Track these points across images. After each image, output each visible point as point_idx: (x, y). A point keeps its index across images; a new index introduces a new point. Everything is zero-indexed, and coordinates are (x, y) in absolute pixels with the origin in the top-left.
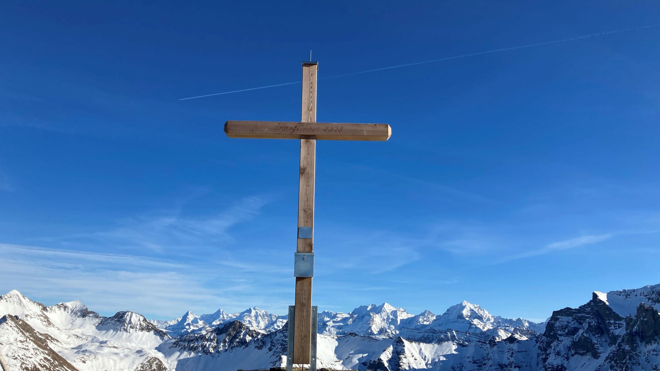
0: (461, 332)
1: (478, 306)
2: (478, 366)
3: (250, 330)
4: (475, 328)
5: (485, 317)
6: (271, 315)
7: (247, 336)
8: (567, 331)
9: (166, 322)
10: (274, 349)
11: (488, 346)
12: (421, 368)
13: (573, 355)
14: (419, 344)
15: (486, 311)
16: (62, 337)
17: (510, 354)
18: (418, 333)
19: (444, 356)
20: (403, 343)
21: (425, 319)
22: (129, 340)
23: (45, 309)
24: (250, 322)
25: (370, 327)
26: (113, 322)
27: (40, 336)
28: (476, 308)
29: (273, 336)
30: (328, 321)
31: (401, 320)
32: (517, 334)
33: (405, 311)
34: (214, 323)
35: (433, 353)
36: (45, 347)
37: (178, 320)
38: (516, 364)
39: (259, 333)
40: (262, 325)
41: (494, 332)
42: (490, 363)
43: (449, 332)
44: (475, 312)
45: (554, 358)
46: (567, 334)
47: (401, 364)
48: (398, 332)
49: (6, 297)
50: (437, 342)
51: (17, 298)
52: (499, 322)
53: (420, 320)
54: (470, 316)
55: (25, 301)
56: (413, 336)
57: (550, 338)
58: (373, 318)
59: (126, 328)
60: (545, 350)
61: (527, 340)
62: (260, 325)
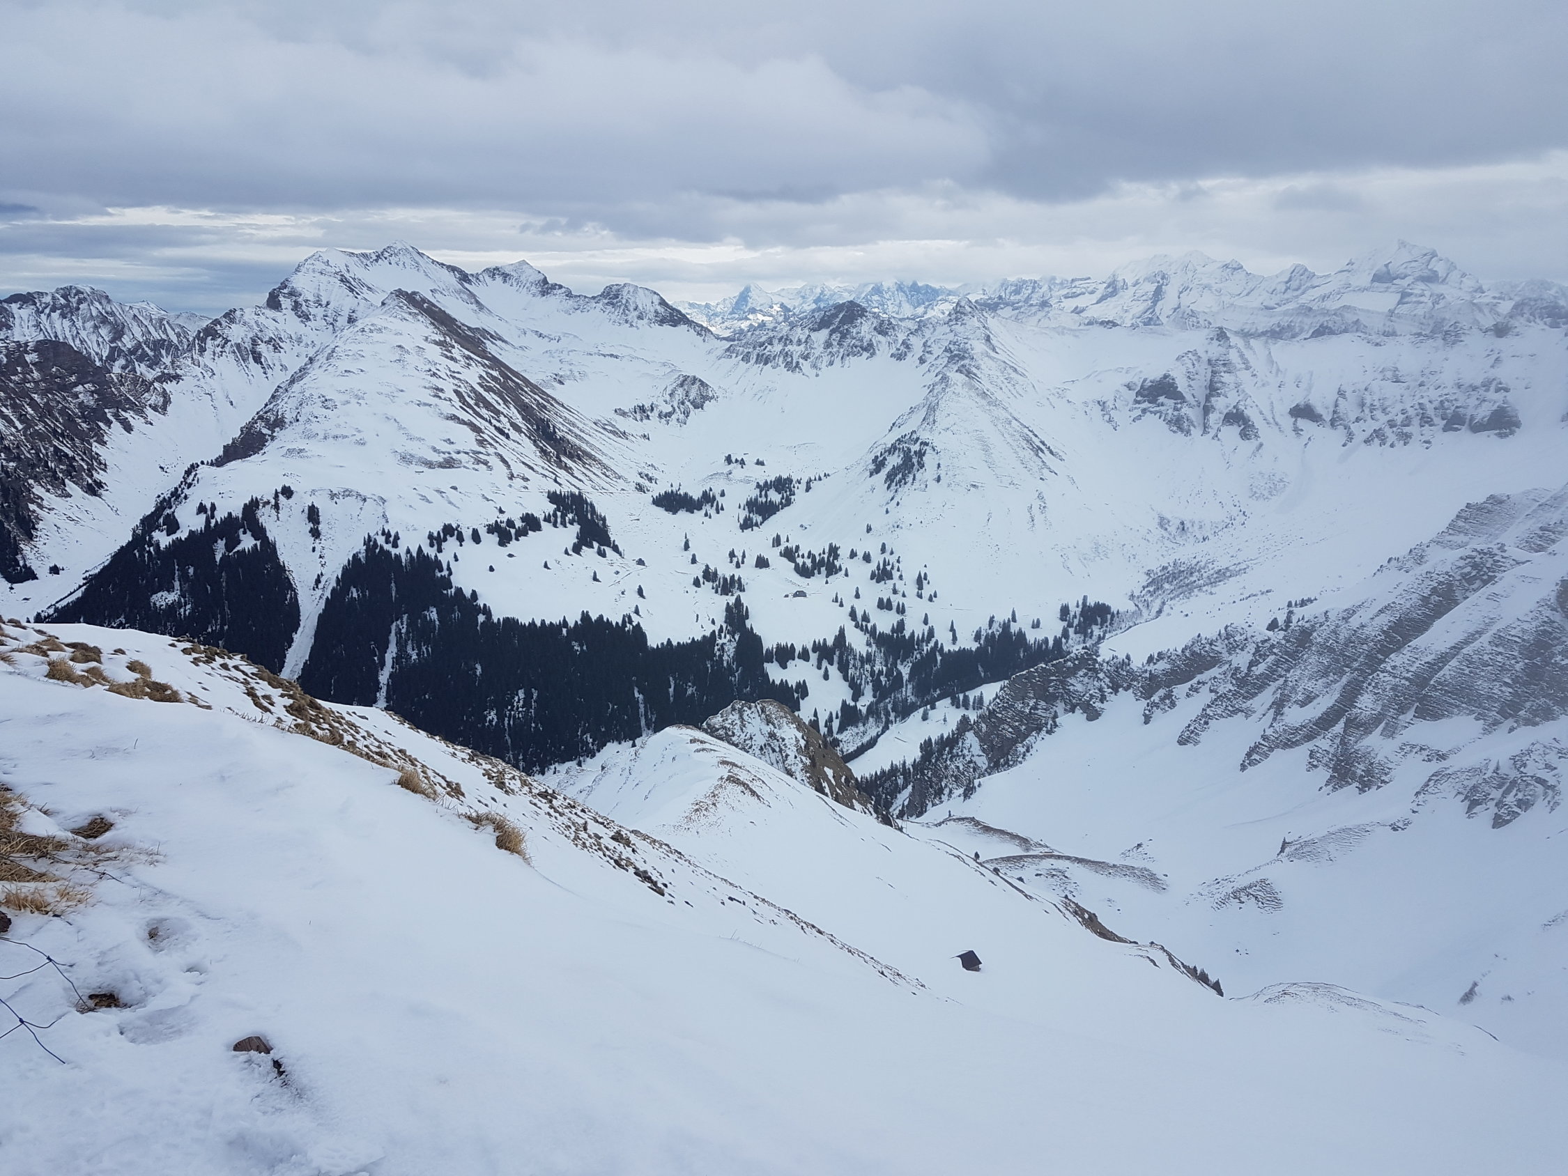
3: (879, 321)
4: (1415, 302)
5: (1444, 275)
7: (874, 333)
16: (511, 333)
18: (1266, 316)
26: (600, 305)
27: (470, 333)
29: (927, 333)
30: (1052, 298)
37: (730, 301)
39: (899, 327)
44: (1421, 264)
50: (1311, 337)
54: (1406, 275)
58: (1161, 287)
59: (628, 318)
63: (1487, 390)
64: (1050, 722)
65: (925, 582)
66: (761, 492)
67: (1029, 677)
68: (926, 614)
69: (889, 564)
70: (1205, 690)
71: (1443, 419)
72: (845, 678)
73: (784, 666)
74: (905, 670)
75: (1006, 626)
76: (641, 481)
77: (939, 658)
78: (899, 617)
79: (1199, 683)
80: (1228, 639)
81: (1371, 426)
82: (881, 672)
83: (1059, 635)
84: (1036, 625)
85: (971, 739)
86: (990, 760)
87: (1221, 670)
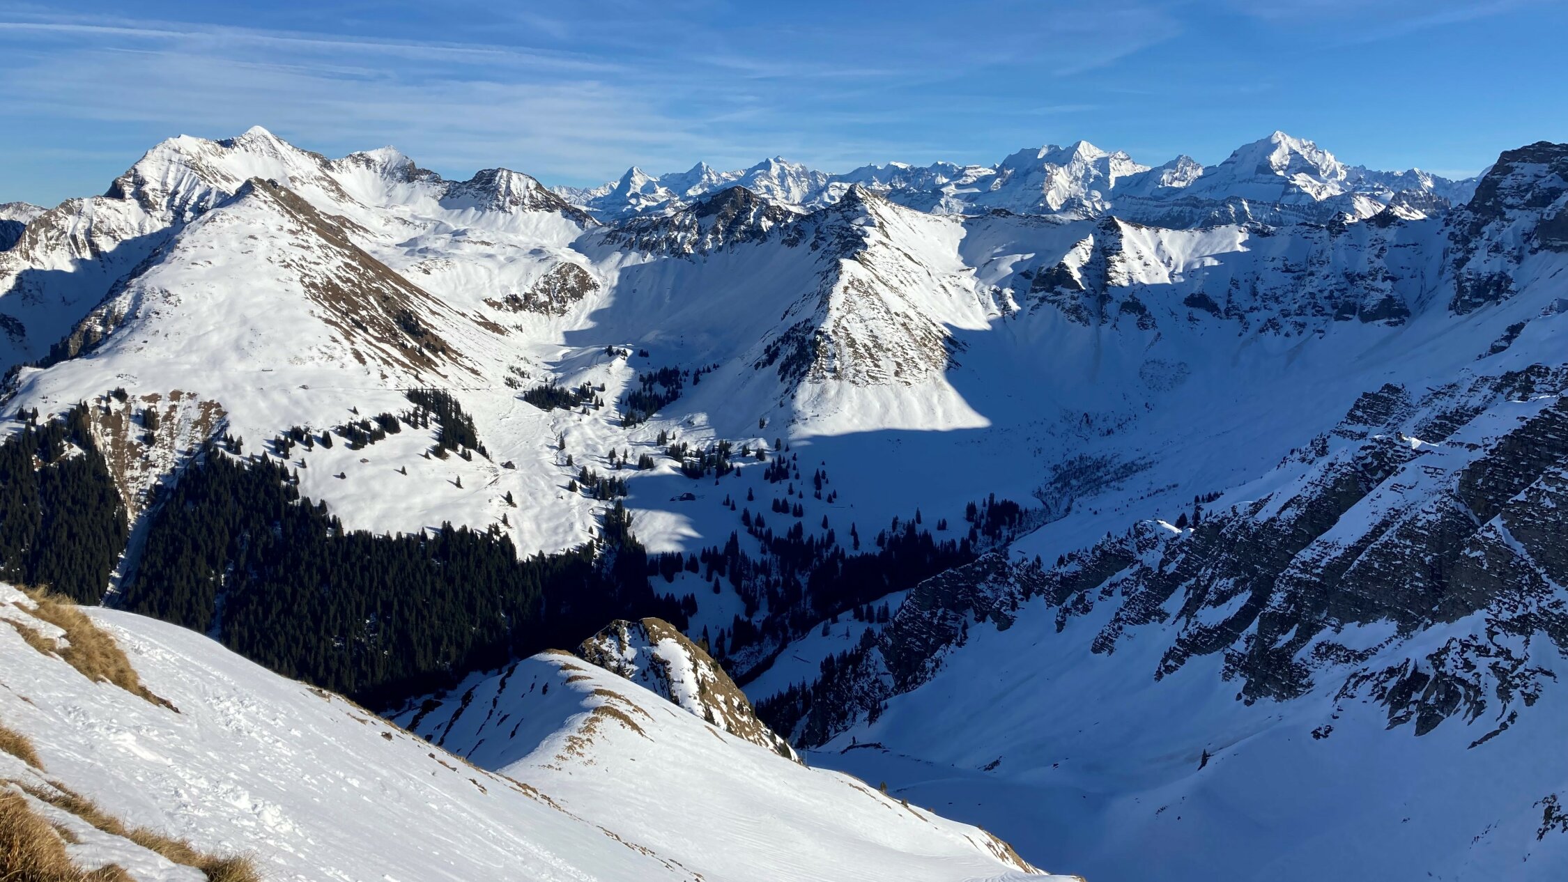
0: (1262, 203)
1: (1311, 143)
2: (1294, 278)
3: (769, 207)
4: (1298, 193)
5: (1324, 168)
6: (814, 173)
7: (764, 219)
8: (1529, 196)
9: (587, 191)
10: (824, 245)
11: (1325, 233)
12: (1158, 282)
13: (1534, 251)
14: (1158, 231)
15: (1328, 156)
16: (374, 221)
17: (1376, 252)
18: (1156, 206)
19: (1215, 257)
20: (1119, 229)
21: (1177, 175)
22: (511, 227)
23: (326, 164)
24: (769, 190)
25: (1044, 196)
26: (472, 191)
27: (328, 221)
28: (1305, 147)
29: (820, 219)
30: (944, 185)
31: (1117, 178)
32: (1401, 205)
33: (1128, 159)
34: (691, 192)
35: (1189, 251)
36: (343, 243)
37: (611, 187)
38: (1387, 272)
39: (790, 213)
40: (796, 194)
41: (1344, 202)
42: (1325, 270)
43: (1234, 204)
44: (1302, 156)
45: (1486, 257)
46: (1529, 205)
47: (1113, 275)
48: (1108, 206)
49: (243, 141)
50: (1201, 227)
51: (267, 142)
52: (1360, 179)
53: (1165, 177)
54: (1289, 167)
55: (284, 149)
56: (1144, 213)
57: (1483, 215)
58: (1051, 177)
59: (501, 203)
60: (1466, 240)
61: (1424, 220)
62: (791, 195)
63: (1373, 280)
64: (960, 632)
65: (823, 481)
66: (644, 385)
67: (935, 583)
68: (825, 517)
69: (784, 462)
70: (1117, 592)
71: (1334, 308)
72: (738, 591)
73: (670, 579)
74: (803, 580)
75: (910, 528)
76: (512, 376)
77: (840, 565)
78: (797, 520)
79: (1111, 585)
80: (1137, 537)
81: (1263, 315)
82: (777, 582)
83: (966, 536)
84: (942, 526)
85: (876, 654)
86: (897, 678)
87: (1132, 571)
